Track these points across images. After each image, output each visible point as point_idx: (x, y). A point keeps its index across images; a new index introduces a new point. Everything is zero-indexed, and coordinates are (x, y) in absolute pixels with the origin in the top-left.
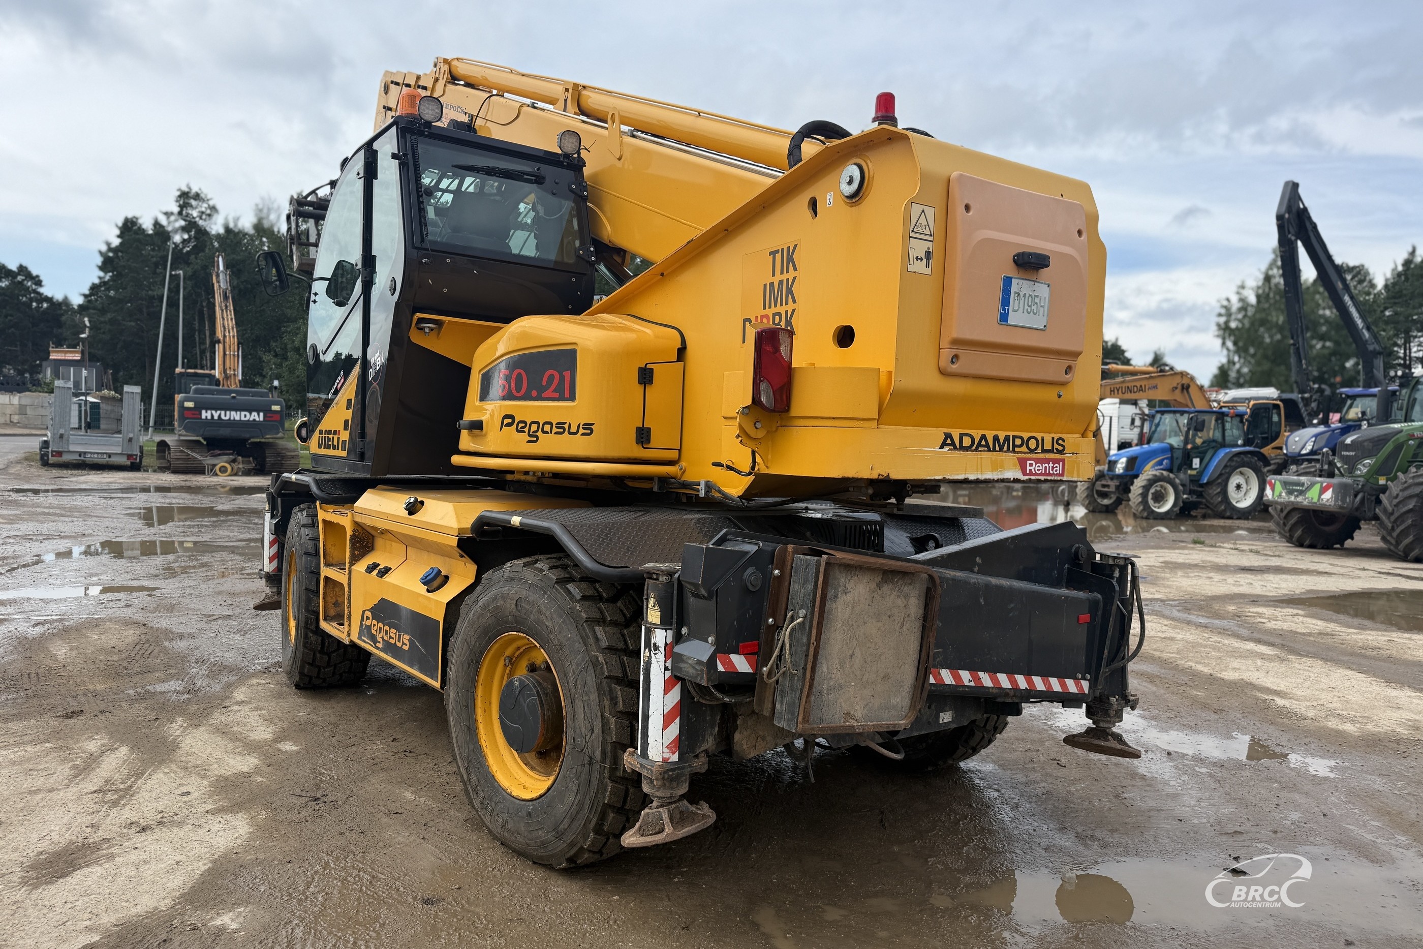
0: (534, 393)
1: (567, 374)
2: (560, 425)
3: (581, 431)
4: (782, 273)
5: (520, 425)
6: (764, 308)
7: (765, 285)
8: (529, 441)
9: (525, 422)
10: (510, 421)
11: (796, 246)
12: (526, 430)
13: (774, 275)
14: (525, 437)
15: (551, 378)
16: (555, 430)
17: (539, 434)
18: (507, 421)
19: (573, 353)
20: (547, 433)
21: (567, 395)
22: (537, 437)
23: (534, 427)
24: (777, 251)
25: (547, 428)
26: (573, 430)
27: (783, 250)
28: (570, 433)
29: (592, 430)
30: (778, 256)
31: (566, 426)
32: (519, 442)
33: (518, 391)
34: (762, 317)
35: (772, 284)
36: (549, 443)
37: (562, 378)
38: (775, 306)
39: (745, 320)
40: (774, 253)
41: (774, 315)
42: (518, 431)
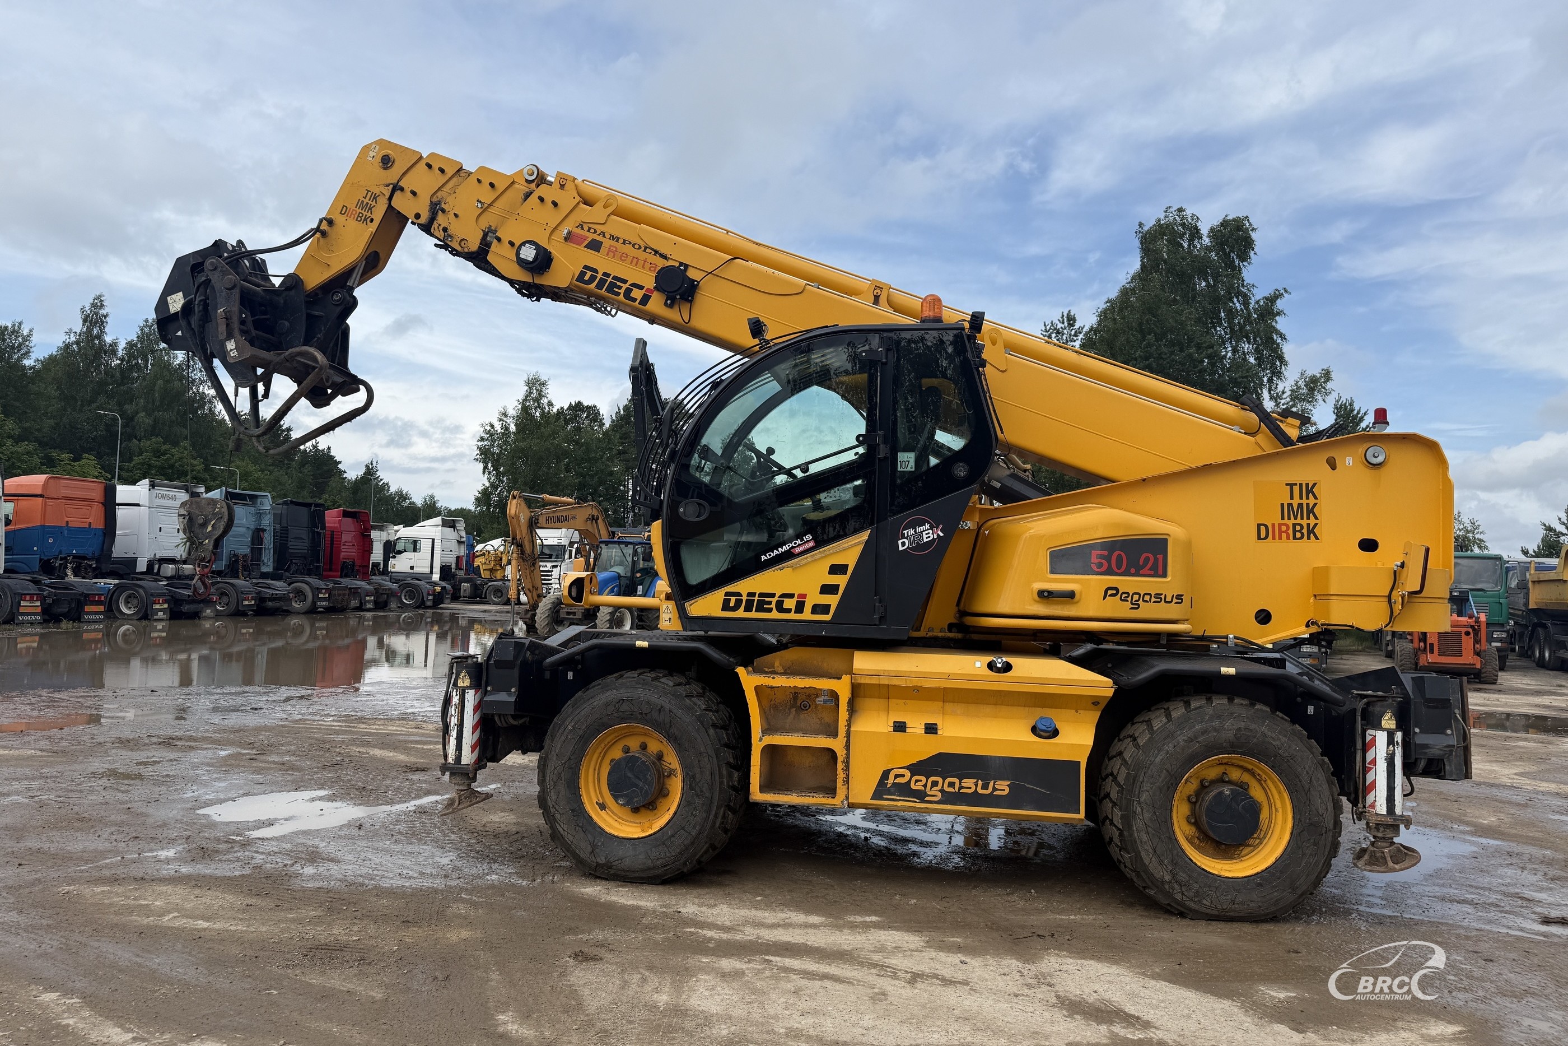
0: (1133, 570)
1: (1160, 557)
2: (1158, 596)
3: (1175, 600)
4: (1301, 498)
5: (1124, 596)
6: (1283, 518)
7: (1282, 505)
8: (1131, 608)
9: (1128, 593)
10: (1114, 592)
11: (1315, 484)
12: (1129, 599)
13: (1292, 498)
14: (1128, 605)
15: (1147, 559)
16: (1153, 599)
17: (1141, 602)
18: (1110, 592)
19: (1165, 541)
20: (1147, 601)
21: (1160, 572)
22: (1139, 605)
23: (1136, 597)
24: (1296, 484)
25: (1147, 598)
26: (1169, 599)
27: (1301, 485)
28: (1166, 602)
29: (1182, 599)
30: (1296, 489)
31: (1163, 597)
32: (1124, 609)
33: (1119, 568)
34: (1280, 525)
35: (1290, 505)
36: (1147, 610)
37: (1156, 560)
38: (1296, 518)
39: (1259, 526)
40: (1291, 486)
41: (1294, 525)
42: (1121, 600)
